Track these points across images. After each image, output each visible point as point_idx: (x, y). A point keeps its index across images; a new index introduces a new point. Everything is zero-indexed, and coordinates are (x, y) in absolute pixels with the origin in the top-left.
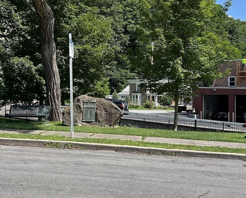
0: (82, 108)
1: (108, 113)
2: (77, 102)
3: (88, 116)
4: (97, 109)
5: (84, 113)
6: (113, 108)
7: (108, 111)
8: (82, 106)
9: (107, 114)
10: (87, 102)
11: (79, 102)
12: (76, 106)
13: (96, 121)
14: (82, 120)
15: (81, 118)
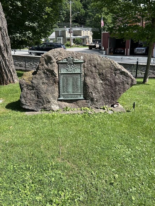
0: (57, 75)
1: (108, 83)
2: (47, 64)
3: (70, 90)
4: (85, 75)
5: (61, 85)
6: (118, 72)
7: (107, 80)
8: (56, 71)
9: (106, 84)
10: (66, 63)
11: (51, 63)
12: (44, 73)
13: (85, 98)
14: (59, 97)
15: (56, 94)
